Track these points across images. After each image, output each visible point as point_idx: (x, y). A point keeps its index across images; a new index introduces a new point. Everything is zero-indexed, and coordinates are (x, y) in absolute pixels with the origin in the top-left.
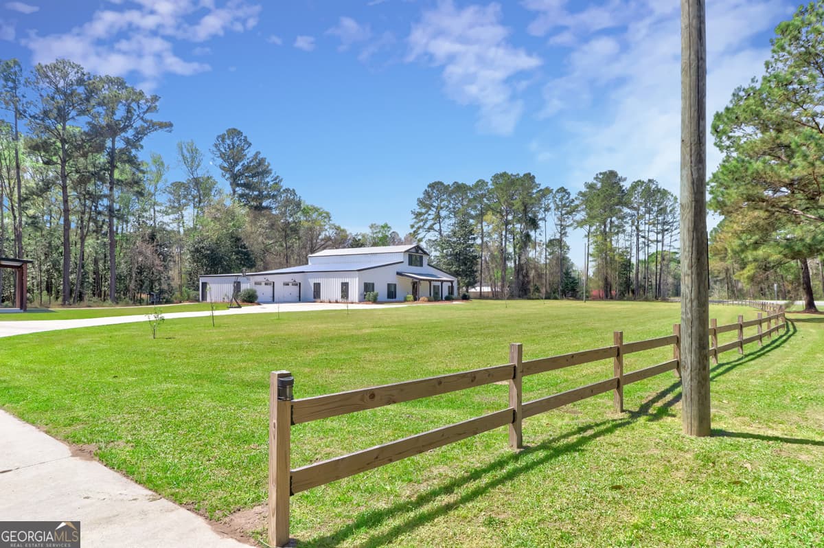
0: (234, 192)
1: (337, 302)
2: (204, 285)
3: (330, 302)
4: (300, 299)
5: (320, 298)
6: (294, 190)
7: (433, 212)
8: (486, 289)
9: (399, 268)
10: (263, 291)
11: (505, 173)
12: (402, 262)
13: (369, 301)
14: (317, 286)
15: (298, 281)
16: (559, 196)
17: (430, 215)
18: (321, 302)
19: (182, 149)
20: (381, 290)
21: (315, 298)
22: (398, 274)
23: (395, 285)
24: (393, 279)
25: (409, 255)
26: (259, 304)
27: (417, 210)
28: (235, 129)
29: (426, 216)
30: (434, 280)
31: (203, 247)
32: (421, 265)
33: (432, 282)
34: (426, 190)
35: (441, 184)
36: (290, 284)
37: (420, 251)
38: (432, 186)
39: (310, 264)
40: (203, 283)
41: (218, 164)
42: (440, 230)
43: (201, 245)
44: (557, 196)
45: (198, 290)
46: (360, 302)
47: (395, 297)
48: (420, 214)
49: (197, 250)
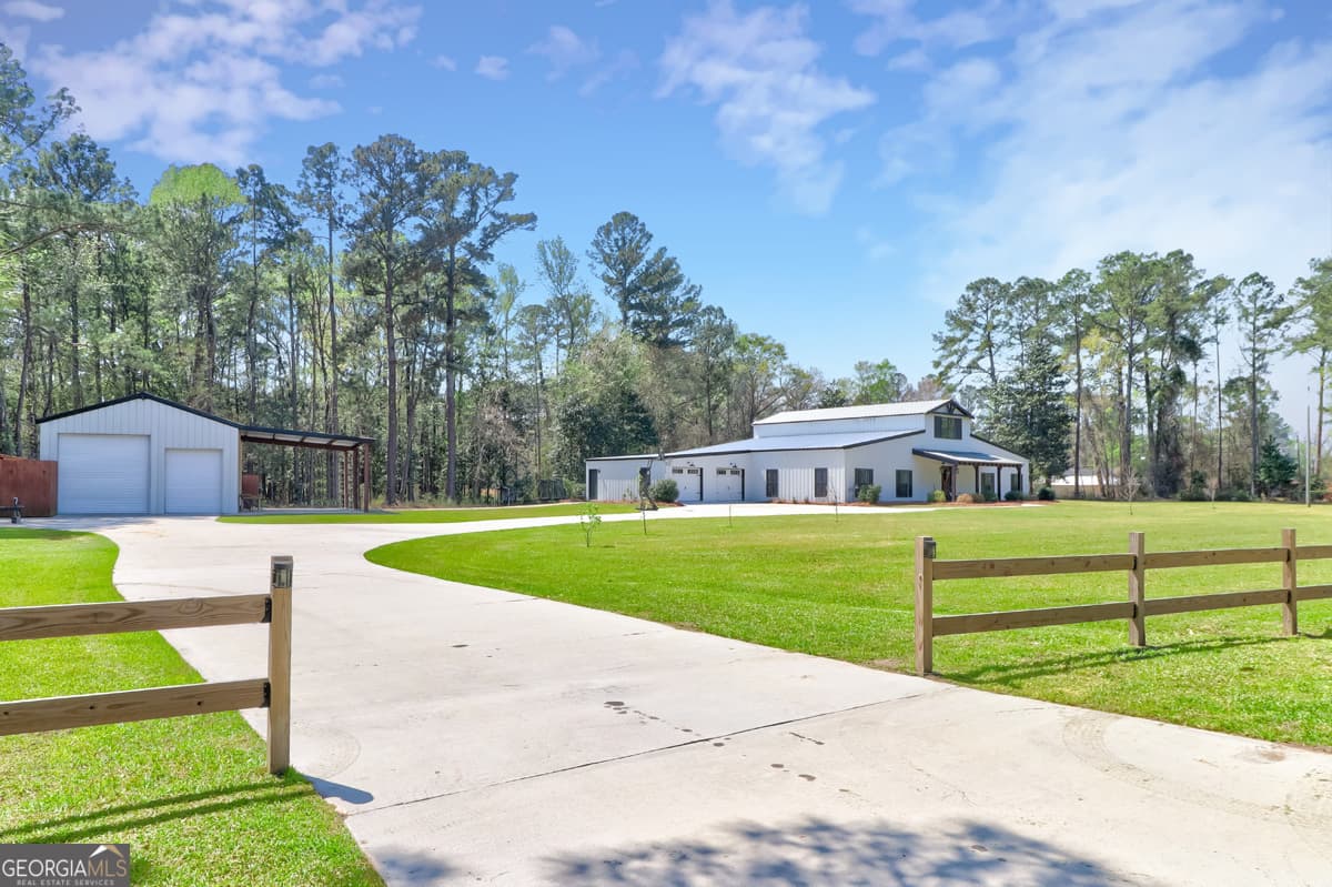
0: (626, 318)
1: (807, 502)
2: (593, 473)
3: (795, 502)
4: (743, 498)
5: (777, 495)
6: (721, 310)
7: (977, 336)
8: (1089, 481)
9: (918, 442)
10: (686, 483)
11: (1126, 254)
12: (923, 431)
13: (865, 500)
14: (773, 476)
15: (740, 467)
16: (1248, 290)
17: (971, 341)
18: (780, 503)
19: (544, 253)
20: (885, 481)
21: (768, 494)
22: (916, 452)
23: (911, 472)
24: (907, 462)
25: (936, 418)
26: (680, 504)
27: (947, 333)
28: (625, 214)
29: (964, 343)
30: (983, 464)
31: (579, 413)
32: (958, 436)
33: (980, 467)
34: (963, 296)
35: (995, 282)
36: (728, 472)
37: (956, 411)
38: (975, 287)
39: (756, 436)
40: (591, 471)
41: (600, 274)
42: (992, 368)
43: (576, 409)
44: (1243, 292)
45: (584, 481)
46: (849, 502)
47: (911, 495)
48: (953, 341)
49: (571, 418)
